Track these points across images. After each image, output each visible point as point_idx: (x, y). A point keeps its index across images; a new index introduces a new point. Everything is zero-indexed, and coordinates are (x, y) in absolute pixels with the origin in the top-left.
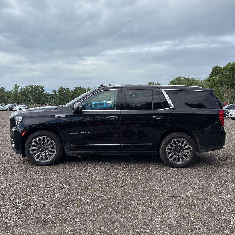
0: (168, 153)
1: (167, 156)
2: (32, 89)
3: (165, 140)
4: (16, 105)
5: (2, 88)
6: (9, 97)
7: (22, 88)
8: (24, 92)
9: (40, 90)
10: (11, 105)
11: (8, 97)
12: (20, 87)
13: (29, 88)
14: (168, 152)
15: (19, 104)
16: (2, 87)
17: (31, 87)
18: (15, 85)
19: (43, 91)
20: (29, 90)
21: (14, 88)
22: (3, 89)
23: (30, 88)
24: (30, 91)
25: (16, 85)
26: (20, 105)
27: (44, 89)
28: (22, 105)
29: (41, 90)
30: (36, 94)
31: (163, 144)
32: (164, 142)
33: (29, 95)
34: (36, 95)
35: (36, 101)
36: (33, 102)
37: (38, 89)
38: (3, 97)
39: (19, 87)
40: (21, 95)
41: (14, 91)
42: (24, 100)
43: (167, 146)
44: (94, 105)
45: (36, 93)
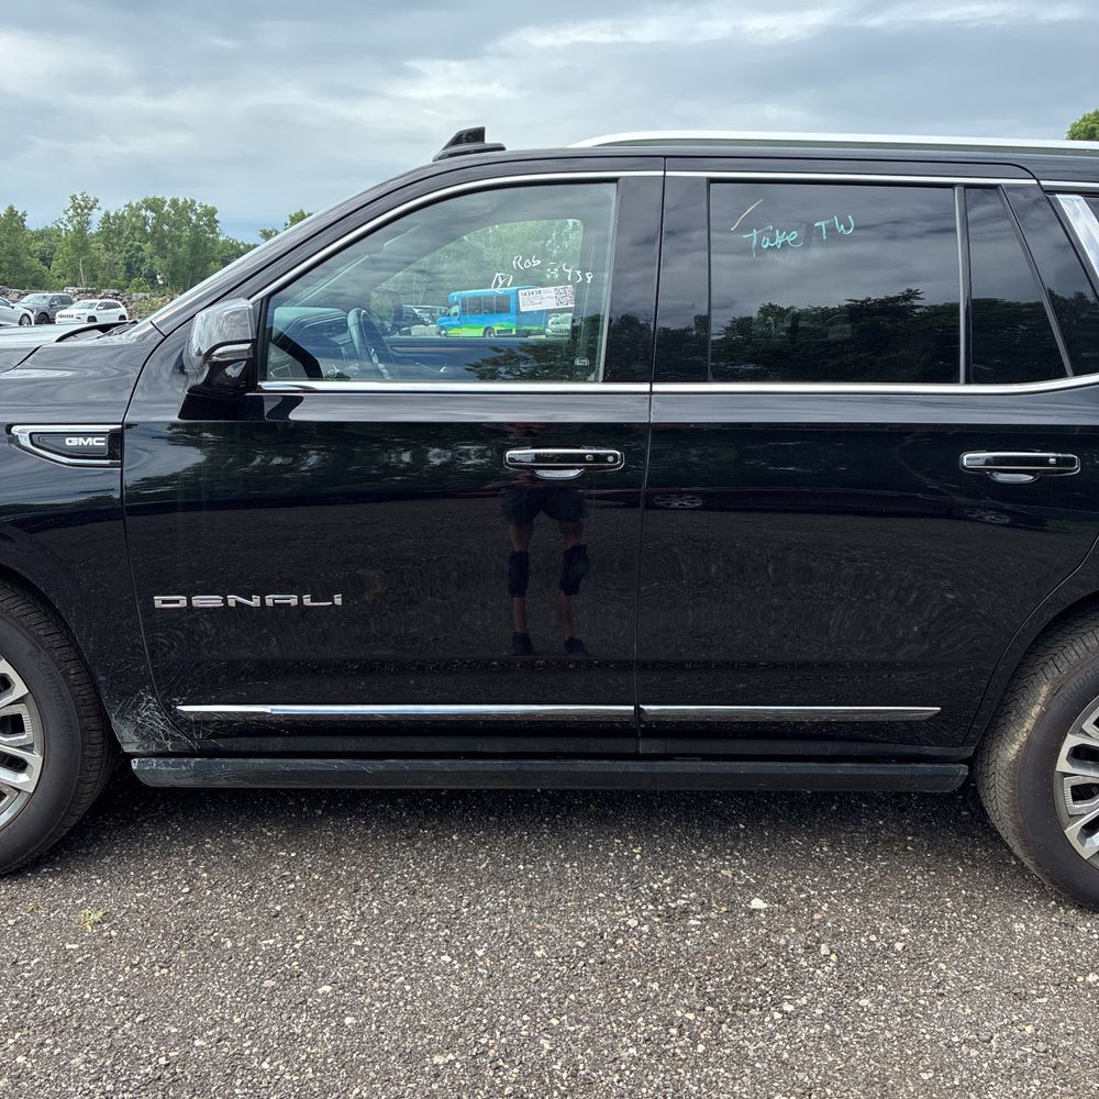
0: (1068, 792)
1: (1065, 818)
2: (161, 218)
3: (1052, 673)
4: (75, 299)
5: (11, 212)
6: (51, 259)
7: (107, 215)
8: (120, 233)
9: (196, 226)
10: (45, 297)
11: (46, 260)
12: (99, 209)
13: (143, 212)
14: (1069, 782)
15: (87, 292)
16: (11, 209)
17: (153, 211)
18: (74, 198)
19: (213, 232)
20: (146, 224)
21: (71, 213)
22: (14, 220)
23: (149, 214)
24: (148, 228)
25: (79, 197)
26: (90, 298)
27: (217, 222)
28: (102, 298)
29: (205, 224)
30: (180, 245)
31: (1036, 710)
32: (1044, 690)
33: (148, 247)
34: (182, 251)
35: (181, 280)
36: (165, 285)
37: (191, 219)
38: (19, 256)
39: (92, 208)
40: (108, 250)
41: (70, 227)
42: (121, 275)
43: (1073, 733)
44: (457, 304)
45: (178, 240)
